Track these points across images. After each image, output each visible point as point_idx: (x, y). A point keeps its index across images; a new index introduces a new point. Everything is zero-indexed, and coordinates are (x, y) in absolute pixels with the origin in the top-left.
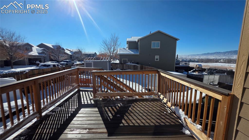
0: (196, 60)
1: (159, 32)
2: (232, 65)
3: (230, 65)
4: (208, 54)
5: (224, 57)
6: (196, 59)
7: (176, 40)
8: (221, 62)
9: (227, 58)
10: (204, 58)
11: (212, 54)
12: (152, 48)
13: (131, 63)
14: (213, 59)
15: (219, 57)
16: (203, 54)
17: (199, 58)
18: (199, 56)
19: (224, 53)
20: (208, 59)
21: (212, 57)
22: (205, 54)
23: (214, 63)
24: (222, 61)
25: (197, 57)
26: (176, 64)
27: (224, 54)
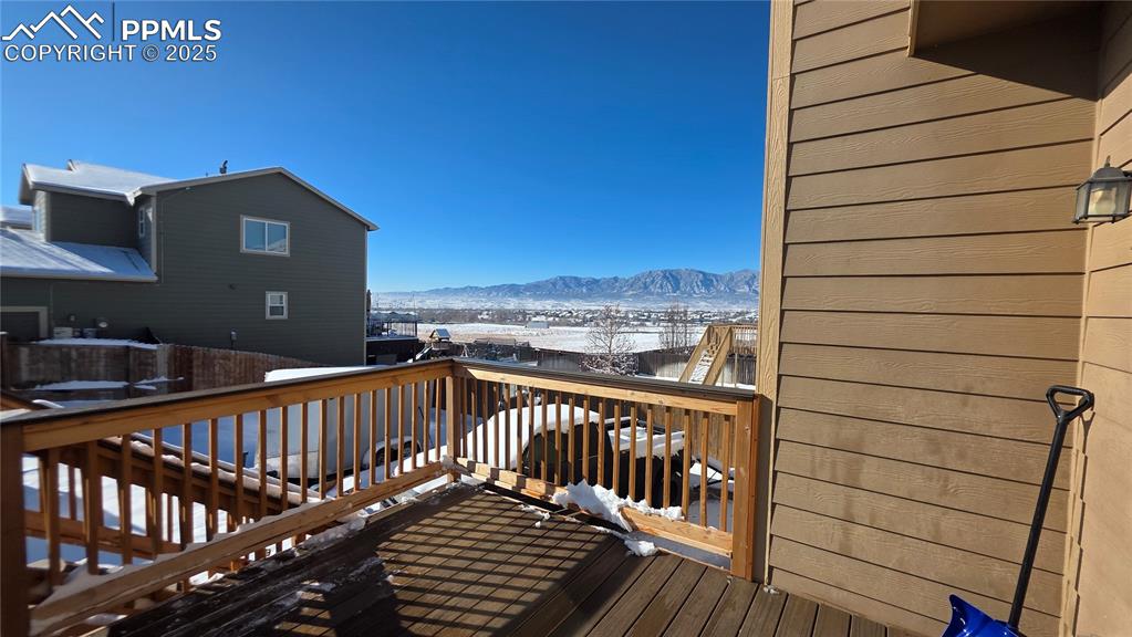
0: (412, 313)
1: (281, 177)
2: (513, 329)
3: (509, 329)
4: (447, 291)
5: (489, 305)
6: (411, 310)
7: (366, 227)
8: (483, 321)
9: (496, 307)
10: (437, 307)
11: (457, 292)
12: (244, 249)
13: (83, 336)
14: (463, 310)
15: (477, 302)
16: (431, 292)
17: (420, 305)
18: (420, 299)
19: (490, 290)
20: (447, 310)
21: (458, 304)
22: (437, 292)
23: (466, 322)
24: (486, 317)
25: (415, 304)
26: (371, 333)
27: (489, 294)
